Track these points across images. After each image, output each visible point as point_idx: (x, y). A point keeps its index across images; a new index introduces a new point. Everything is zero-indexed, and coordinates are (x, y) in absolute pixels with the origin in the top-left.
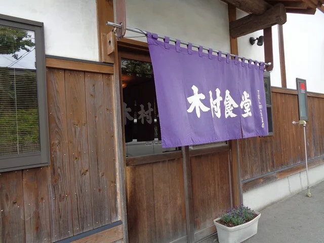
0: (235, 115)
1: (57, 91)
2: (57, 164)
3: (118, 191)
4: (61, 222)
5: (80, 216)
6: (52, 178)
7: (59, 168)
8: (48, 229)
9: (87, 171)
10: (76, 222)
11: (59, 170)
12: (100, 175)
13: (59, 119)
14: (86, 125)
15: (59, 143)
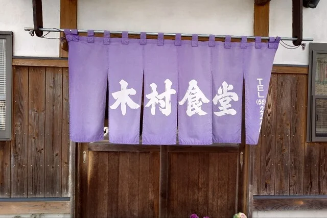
0: (204, 113)
1: (22, 84)
2: (18, 140)
3: (70, 172)
4: (19, 184)
5: (34, 184)
6: (14, 150)
7: (19, 143)
8: (9, 187)
9: (42, 149)
10: (30, 188)
11: (19, 145)
12: (55, 155)
13: (22, 106)
14: (44, 112)
15: (21, 124)
